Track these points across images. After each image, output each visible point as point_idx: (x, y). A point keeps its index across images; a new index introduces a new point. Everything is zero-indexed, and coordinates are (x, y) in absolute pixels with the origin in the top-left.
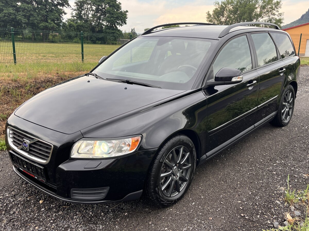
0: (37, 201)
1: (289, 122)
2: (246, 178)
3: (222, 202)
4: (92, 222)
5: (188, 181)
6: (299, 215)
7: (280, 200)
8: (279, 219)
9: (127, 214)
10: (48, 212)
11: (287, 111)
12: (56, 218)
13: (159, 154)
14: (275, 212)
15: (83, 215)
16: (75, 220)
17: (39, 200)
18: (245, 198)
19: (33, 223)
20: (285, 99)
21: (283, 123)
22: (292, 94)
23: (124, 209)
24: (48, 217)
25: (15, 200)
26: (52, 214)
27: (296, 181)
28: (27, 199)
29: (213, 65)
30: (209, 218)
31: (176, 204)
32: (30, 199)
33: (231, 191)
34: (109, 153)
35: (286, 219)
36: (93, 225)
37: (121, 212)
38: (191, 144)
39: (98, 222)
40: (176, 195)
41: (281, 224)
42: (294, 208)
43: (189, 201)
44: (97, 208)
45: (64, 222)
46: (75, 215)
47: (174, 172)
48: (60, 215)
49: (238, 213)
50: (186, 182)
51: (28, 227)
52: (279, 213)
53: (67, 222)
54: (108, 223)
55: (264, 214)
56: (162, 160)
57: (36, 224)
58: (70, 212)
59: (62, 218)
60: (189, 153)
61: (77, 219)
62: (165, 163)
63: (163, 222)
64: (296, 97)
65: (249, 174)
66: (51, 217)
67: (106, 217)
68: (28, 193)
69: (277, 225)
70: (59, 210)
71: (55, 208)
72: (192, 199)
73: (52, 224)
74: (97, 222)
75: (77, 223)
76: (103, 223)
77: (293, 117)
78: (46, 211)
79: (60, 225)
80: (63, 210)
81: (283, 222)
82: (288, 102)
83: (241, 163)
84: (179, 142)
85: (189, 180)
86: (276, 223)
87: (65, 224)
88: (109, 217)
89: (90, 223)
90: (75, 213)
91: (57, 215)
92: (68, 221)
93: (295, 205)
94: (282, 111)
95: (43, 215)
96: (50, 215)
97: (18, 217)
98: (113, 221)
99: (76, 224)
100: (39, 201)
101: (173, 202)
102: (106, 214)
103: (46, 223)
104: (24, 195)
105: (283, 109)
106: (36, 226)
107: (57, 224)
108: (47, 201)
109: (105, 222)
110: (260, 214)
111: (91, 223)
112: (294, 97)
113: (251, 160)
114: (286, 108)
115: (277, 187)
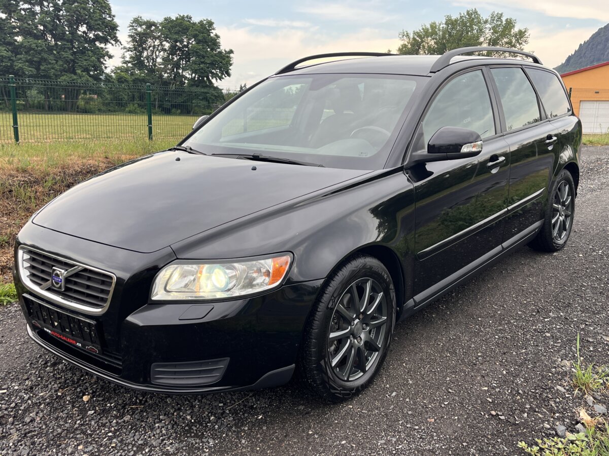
0: (78, 397)
1: (565, 242)
2: (493, 345)
3: (450, 390)
4: (193, 435)
5: (381, 351)
6: (604, 412)
7: (565, 384)
8: (565, 420)
9: (261, 417)
10: (101, 417)
11: (561, 222)
12: (120, 429)
13: (326, 292)
14: (557, 407)
15: (173, 421)
16: (158, 431)
17: (81, 394)
18: (495, 382)
19: (72, 438)
20: (557, 197)
21: (555, 245)
22: (569, 188)
23: (256, 407)
24: (102, 426)
25: (33, 397)
26: (109, 420)
27: (592, 349)
28: (57, 394)
29: (423, 123)
30: (428, 419)
31: (358, 396)
32: (62, 394)
33: (467, 370)
34: (229, 290)
35: (579, 419)
36: (194, 440)
37: (249, 413)
38: (386, 275)
39: (205, 433)
40: (358, 379)
41: (570, 429)
42: (592, 398)
43: (385, 390)
44: (200, 408)
45: (135, 435)
46: (156, 421)
47: (355, 330)
48: (127, 422)
49: (484, 409)
50: (377, 353)
51: (63, 446)
52: (565, 410)
53: (143, 434)
54: (224, 435)
55: (535, 411)
56: (333, 305)
57: (79, 440)
58: (147, 416)
59: (131, 428)
60: (382, 293)
61: (161, 429)
62: (337, 311)
63: (337, 429)
64: (576, 194)
65: (499, 339)
66: (107, 426)
67: (219, 424)
68: (58, 382)
69: (563, 430)
70: (124, 412)
71: (115, 409)
72: (390, 386)
73: (110, 439)
74: (203, 433)
75: (162, 436)
76: (216, 435)
77: (572, 234)
78: (98, 415)
79: (129, 440)
80: (131, 413)
81: (574, 425)
82: (563, 204)
83: (480, 319)
84: (364, 270)
85: (384, 349)
86: (561, 428)
87: (138, 439)
88: (225, 424)
89: (188, 435)
90: (156, 417)
91: (120, 423)
92: (143, 432)
93: (593, 394)
94: (553, 221)
95: (93, 423)
96: (106, 423)
97: (40, 428)
98: (234, 431)
99: (161, 438)
100: (82, 398)
101: (354, 391)
102: (219, 418)
103: (99, 438)
104: (50, 386)
105: (553, 217)
106: (78, 445)
107: (122, 440)
108: (99, 396)
109: (218, 434)
110: (529, 410)
111: (191, 435)
112: (573, 194)
113: (499, 312)
114: (560, 215)
115: (555, 361)
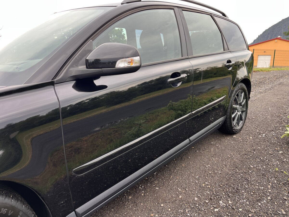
1: (241, 128)
11: (238, 116)
20: (235, 100)
21: (234, 131)
22: (244, 94)
29: (93, 41)
64: (249, 98)
77: (247, 121)
82: (240, 104)
94: (233, 116)
105: (233, 113)
112: (247, 98)
114: (238, 111)
